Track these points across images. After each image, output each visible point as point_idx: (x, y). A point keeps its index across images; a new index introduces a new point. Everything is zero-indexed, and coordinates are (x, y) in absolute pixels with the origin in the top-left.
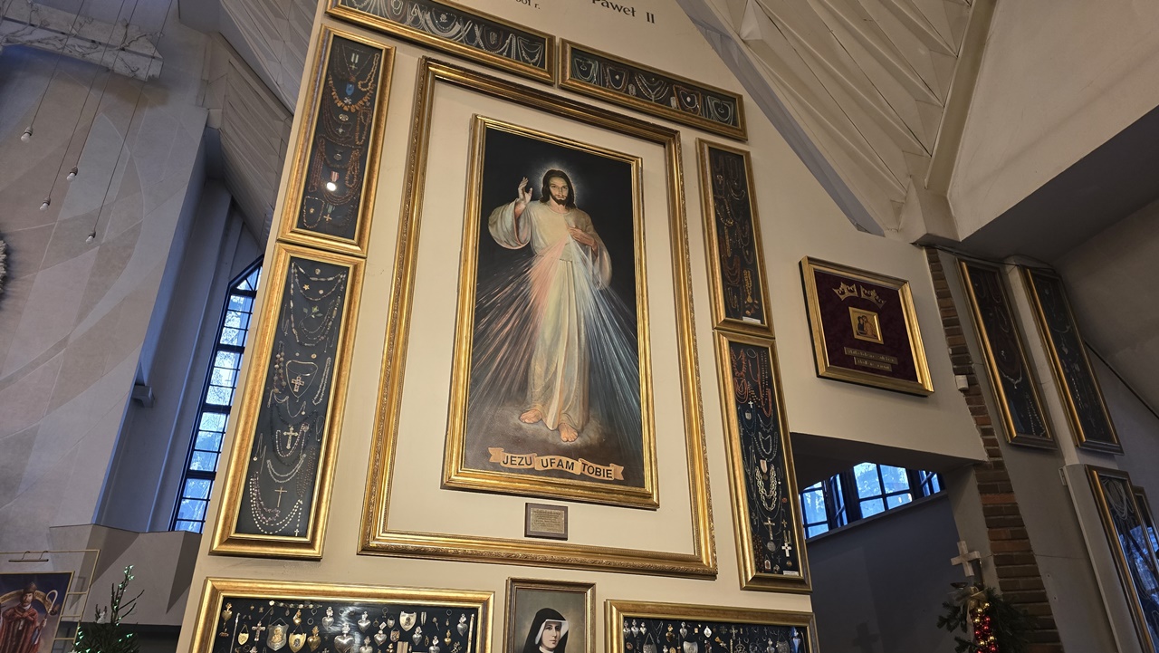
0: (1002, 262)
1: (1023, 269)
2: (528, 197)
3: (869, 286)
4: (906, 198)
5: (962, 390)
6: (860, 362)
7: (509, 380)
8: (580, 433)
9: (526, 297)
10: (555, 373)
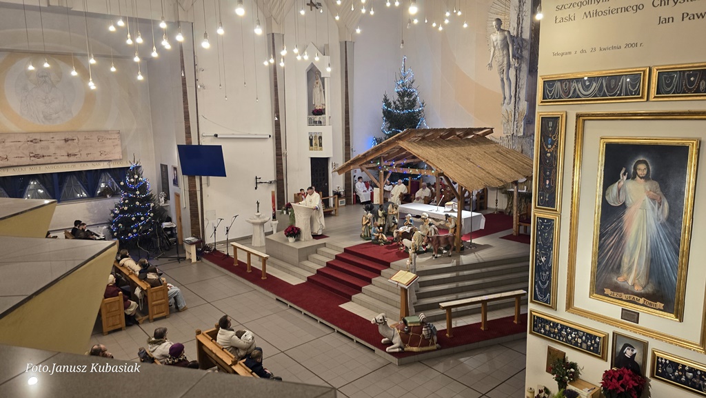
7: (613, 264)
10: (634, 262)
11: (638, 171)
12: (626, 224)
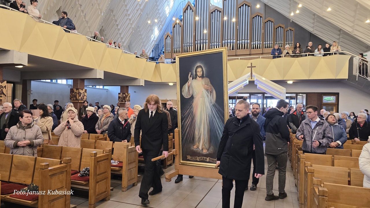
7: (190, 137)
10: (201, 134)
11: (197, 73)
12: (195, 109)
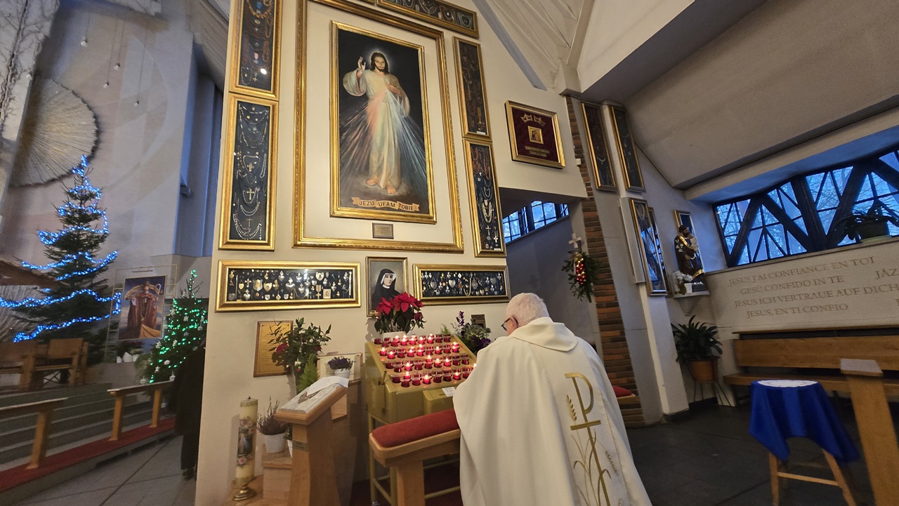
0: (601, 103)
1: (610, 107)
2: (364, 67)
3: (538, 116)
4: (557, 70)
5: (579, 166)
6: (533, 153)
7: (359, 164)
8: (397, 189)
9: (365, 122)
10: (383, 161)
12: (370, 117)
